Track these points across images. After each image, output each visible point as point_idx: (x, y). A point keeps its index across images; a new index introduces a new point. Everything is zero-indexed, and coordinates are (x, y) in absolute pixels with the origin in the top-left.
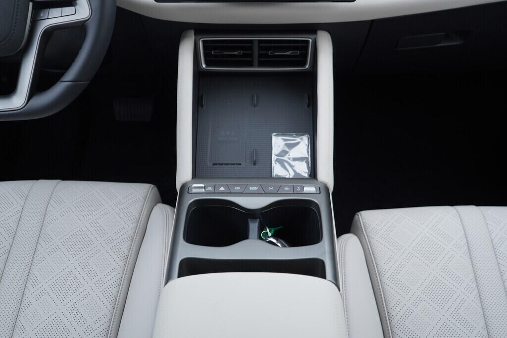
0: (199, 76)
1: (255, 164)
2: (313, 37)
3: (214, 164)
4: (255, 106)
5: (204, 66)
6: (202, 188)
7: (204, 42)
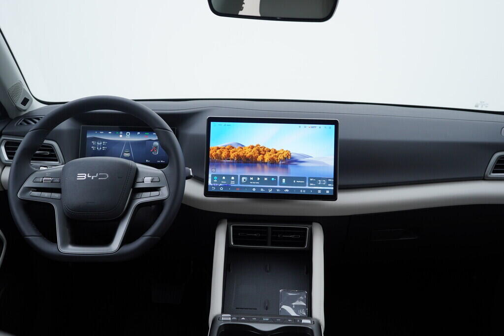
0: (229, 250)
1: (267, 309)
2: (310, 226)
3: (237, 308)
4: (268, 272)
5: (232, 244)
6: (228, 317)
7: (233, 227)
